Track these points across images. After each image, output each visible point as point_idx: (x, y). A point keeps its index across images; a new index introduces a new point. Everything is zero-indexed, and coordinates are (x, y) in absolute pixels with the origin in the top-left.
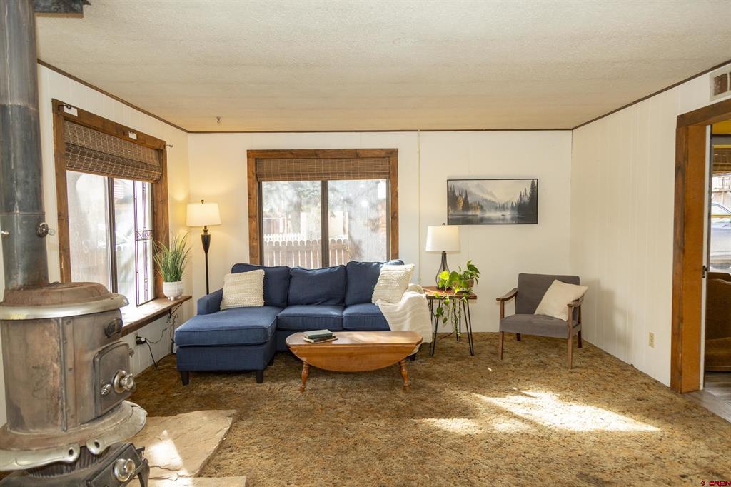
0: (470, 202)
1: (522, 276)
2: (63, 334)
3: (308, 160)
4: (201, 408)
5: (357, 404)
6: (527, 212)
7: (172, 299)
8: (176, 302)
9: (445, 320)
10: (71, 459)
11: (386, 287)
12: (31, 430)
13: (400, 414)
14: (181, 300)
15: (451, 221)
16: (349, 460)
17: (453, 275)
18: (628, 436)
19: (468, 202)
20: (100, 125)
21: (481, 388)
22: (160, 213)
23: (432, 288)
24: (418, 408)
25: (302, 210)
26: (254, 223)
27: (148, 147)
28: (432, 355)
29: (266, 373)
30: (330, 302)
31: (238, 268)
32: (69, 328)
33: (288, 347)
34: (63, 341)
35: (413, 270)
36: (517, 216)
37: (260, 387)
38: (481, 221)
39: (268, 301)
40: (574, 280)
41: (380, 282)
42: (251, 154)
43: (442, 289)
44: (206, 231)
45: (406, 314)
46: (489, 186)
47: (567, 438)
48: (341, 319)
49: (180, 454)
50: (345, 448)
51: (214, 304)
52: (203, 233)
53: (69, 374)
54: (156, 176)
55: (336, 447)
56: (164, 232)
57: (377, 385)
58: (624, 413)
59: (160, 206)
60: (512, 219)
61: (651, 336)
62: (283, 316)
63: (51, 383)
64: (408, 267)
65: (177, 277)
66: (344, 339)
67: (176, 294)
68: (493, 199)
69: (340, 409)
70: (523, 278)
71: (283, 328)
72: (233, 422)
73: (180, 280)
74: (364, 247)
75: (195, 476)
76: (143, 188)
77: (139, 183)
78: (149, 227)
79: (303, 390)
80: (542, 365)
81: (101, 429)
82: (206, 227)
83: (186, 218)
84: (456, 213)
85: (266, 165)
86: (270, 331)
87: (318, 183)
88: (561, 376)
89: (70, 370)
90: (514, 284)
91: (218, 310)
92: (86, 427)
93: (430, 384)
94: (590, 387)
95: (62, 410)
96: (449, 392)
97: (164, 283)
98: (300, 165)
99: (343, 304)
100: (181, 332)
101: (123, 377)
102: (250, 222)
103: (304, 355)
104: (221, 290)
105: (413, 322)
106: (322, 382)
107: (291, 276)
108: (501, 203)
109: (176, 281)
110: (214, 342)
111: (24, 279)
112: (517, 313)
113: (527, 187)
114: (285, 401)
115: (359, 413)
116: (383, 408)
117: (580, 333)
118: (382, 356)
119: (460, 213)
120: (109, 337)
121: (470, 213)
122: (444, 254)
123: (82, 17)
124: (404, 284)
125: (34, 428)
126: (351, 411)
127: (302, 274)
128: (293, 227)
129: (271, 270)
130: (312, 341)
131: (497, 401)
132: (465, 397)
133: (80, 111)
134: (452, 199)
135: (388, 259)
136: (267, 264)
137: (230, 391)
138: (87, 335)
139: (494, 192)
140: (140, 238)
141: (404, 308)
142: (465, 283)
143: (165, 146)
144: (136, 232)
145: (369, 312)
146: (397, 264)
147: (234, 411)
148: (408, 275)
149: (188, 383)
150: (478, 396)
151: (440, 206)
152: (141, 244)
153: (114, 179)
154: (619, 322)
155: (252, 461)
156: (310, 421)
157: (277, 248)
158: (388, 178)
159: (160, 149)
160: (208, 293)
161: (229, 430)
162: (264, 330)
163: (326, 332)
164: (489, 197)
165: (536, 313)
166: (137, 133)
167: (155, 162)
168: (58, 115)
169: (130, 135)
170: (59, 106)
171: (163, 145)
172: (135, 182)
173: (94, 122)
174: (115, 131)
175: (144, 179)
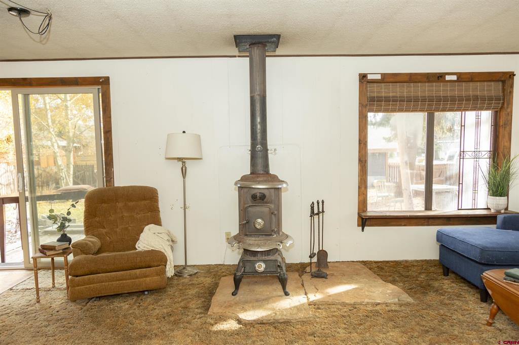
4: (405, 288)
22: (500, 136)
56: (502, 153)
59: (501, 130)
72: (392, 303)
79: (490, 324)
111: (252, 170)
120: (253, 200)
138: (245, 197)
140: (468, 157)
143: (511, 76)
144: (462, 152)
147: (409, 300)
161: (379, 303)
166: (459, 74)
167: (493, 93)
168: (362, 82)
169: (448, 78)
170: (363, 77)
171: (508, 76)
172: (463, 112)
173: (398, 79)
174: (425, 80)
175: (474, 109)
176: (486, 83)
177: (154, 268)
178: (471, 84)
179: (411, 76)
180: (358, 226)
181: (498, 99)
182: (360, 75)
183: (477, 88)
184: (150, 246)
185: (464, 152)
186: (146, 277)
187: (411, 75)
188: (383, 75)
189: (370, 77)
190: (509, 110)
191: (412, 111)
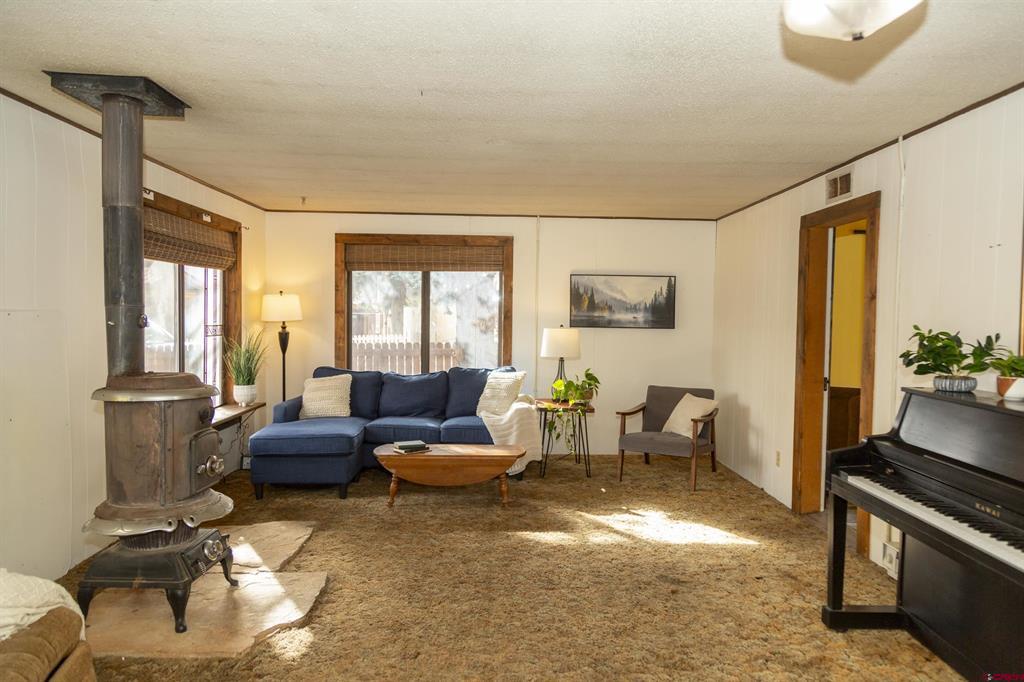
0: (596, 302)
1: (652, 389)
2: (165, 417)
3: (407, 247)
4: (279, 519)
5: (448, 519)
6: (663, 314)
7: (244, 405)
8: (248, 408)
9: (558, 436)
10: (169, 530)
11: (493, 397)
12: (133, 504)
13: (492, 527)
14: (255, 407)
15: (574, 324)
16: (433, 564)
17: (569, 385)
18: (723, 548)
19: (594, 301)
20: (173, 208)
21: (588, 506)
22: (232, 305)
23: (547, 400)
24: (515, 523)
25: (406, 304)
26: (342, 320)
27: (221, 230)
28: (542, 475)
29: (350, 490)
30: (429, 413)
31: (321, 372)
32: (169, 411)
33: (375, 458)
34: (164, 423)
35: (523, 378)
36: (650, 318)
37: (343, 502)
38: (609, 324)
39: (355, 411)
40: (708, 394)
41: (487, 391)
42: (339, 238)
43: (556, 401)
44: (284, 328)
45: (511, 427)
46: (619, 282)
47: (659, 549)
48: (438, 432)
49: (260, 555)
50: (430, 554)
51: (292, 411)
52: (280, 330)
53: (169, 454)
54: (229, 263)
55: (421, 553)
56: (236, 328)
57: (474, 503)
58: (730, 530)
59: (233, 297)
60: (645, 322)
61: (778, 454)
62: (371, 426)
63: (152, 462)
64: (519, 374)
65: (250, 381)
66: (439, 450)
67: (248, 399)
68: (624, 300)
69: (429, 523)
70: (653, 391)
71: (371, 440)
72: (313, 532)
73: (253, 383)
74: (471, 351)
75: (277, 571)
76: (215, 275)
77: (211, 271)
78: (219, 322)
79: (391, 505)
80: (664, 488)
81: (194, 508)
82: (284, 323)
83: (261, 313)
84: (581, 314)
85: (357, 252)
86: (356, 441)
87: (419, 274)
88: (679, 497)
89: (169, 450)
90: (642, 399)
91: (297, 419)
92: (181, 504)
93: (532, 502)
94: (706, 507)
95: (161, 486)
96: (550, 510)
97: (235, 387)
98: (398, 253)
99: (442, 416)
100: (257, 439)
101: (213, 462)
102: (337, 318)
103: (395, 467)
104: (301, 397)
105: (520, 437)
106: (414, 498)
107: (383, 384)
108: (633, 303)
109: (248, 384)
110: (292, 451)
111: (126, 366)
112: (645, 429)
113: (664, 284)
114: (371, 516)
115: (448, 526)
116: (476, 523)
117: (713, 453)
118: (479, 470)
119: (584, 313)
120: (203, 423)
121: (596, 314)
122: (562, 360)
123: (184, 120)
124: (513, 392)
125: (136, 502)
126: (442, 525)
127: (397, 381)
128: (394, 325)
129: (360, 375)
130: (403, 452)
131: (601, 519)
132: (567, 514)
133: (156, 194)
134: (575, 297)
135: (499, 365)
136: (356, 367)
137: (310, 505)
138: (184, 419)
139: (625, 291)
140: (209, 334)
141: (511, 420)
142: (581, 394)
143: (240, 228)
144: (206, 326)
145: (471, 424)
146: (508, 371)
147: (314, 523)
148: (517, 384)
149: (262, 497)
150: (583, 514)
151: (562, 306)
152: (210, 340)
153: (185, 266)
154: (753, 440)
155: (333, 563)
156: (396, 532)
157: (368, 351)
158: (501, 271)
159: (234, 232)
160: (284, 400)
161: (309, 538)
162: (350, 439)
163: (420, 443)
164: (619, 296)
165: (664, 430)
166: (211, 215)
169: (205, 218)
174: (189, 214)
176: (223, 233)
179: (179, 206)
187: (179, 203)
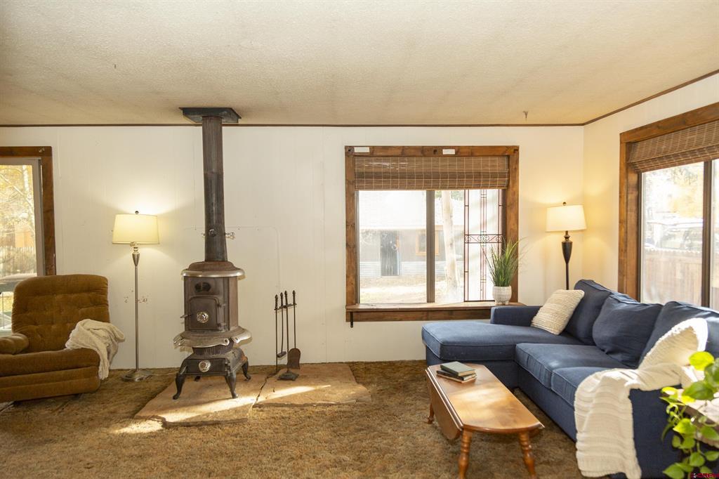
27: (485, 156)
44: (567, 238)
52: (564, 240)
77: (476, 191)
78: (492, 231)
82: (567, 232)
138: (189, 287)
140: (473, 241)
143: (516, 151)
152: (474, 246)
159: (506, 155)
166: (457, 148)
167: (498, 170)
168: (348, 156)
169: (445, 152)
170: (349, 151)
171: (513, 150)
172: (467, 191)
173: (389, 153)
174: (420, 154)
175: (477, 187)
176: (489, 159)
177: (82, 369)
178: (473, 159)
179: (403, 150)
180: (347, 321)
181: (502, 175)
182: (346, 147)
183: (479, 164)
184: (80, 344)
185: (468, 235)
186: (71, 378)
187: (403, 148)
188: (372, 148)
189: (357, 150)
190: (514, 189)
191: (408, 189)
